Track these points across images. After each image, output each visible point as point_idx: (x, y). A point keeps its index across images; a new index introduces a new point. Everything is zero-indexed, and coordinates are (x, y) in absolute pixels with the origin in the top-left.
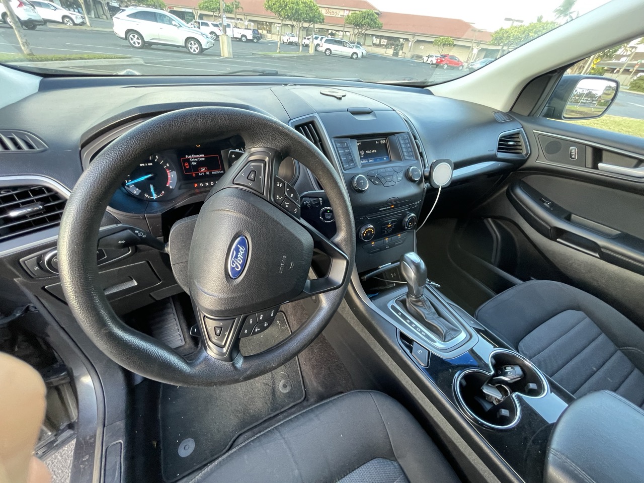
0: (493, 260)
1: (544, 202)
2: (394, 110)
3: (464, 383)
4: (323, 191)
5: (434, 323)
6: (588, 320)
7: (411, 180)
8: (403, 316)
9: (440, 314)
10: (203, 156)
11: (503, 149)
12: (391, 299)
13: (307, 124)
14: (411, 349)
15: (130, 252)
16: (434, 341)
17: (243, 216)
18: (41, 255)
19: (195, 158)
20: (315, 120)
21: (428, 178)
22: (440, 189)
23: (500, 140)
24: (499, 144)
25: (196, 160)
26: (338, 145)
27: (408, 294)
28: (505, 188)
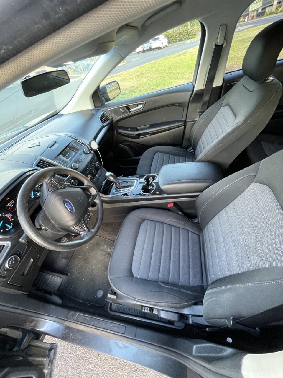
0: (132, 156)
1: (128, 129)
2: (61, 136)
3: (143, 190)
4: (69, 176)
5: (128, 185)
6: (160, 153)
7: (87, 154)
8: (120, 191)
9: (127, 182)
10: (12, 201)
11: (104, 121)
12: (113, 190)
13: (40, 162)
14: (128, 196)
15: (27, 245)
16: (131, 189)
17: (59, 197)
18: (3, 267)
19: (10, 204)
20: (41, 159)
21: (91, 149)
22: (97, 150)
23: (101, 120)
24: (101, 121)
25: (12, 204)
26: (57, 161)
27: (116, 185)
28: (115, 132)
